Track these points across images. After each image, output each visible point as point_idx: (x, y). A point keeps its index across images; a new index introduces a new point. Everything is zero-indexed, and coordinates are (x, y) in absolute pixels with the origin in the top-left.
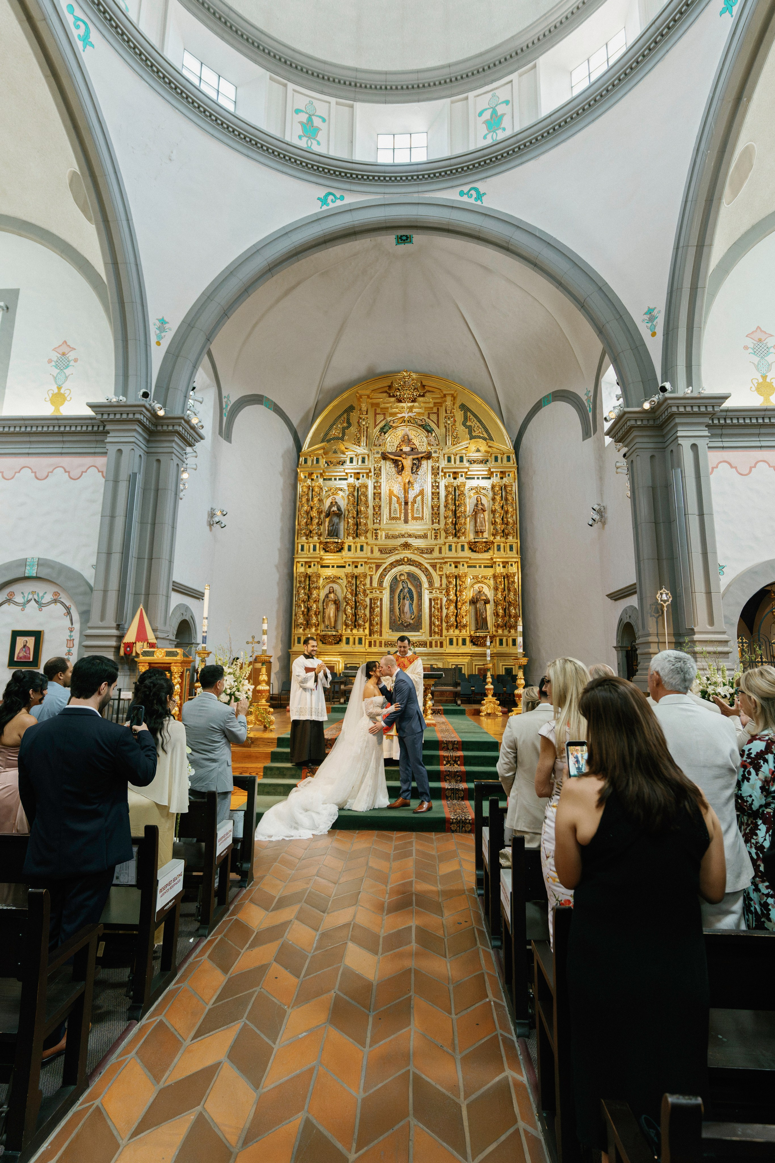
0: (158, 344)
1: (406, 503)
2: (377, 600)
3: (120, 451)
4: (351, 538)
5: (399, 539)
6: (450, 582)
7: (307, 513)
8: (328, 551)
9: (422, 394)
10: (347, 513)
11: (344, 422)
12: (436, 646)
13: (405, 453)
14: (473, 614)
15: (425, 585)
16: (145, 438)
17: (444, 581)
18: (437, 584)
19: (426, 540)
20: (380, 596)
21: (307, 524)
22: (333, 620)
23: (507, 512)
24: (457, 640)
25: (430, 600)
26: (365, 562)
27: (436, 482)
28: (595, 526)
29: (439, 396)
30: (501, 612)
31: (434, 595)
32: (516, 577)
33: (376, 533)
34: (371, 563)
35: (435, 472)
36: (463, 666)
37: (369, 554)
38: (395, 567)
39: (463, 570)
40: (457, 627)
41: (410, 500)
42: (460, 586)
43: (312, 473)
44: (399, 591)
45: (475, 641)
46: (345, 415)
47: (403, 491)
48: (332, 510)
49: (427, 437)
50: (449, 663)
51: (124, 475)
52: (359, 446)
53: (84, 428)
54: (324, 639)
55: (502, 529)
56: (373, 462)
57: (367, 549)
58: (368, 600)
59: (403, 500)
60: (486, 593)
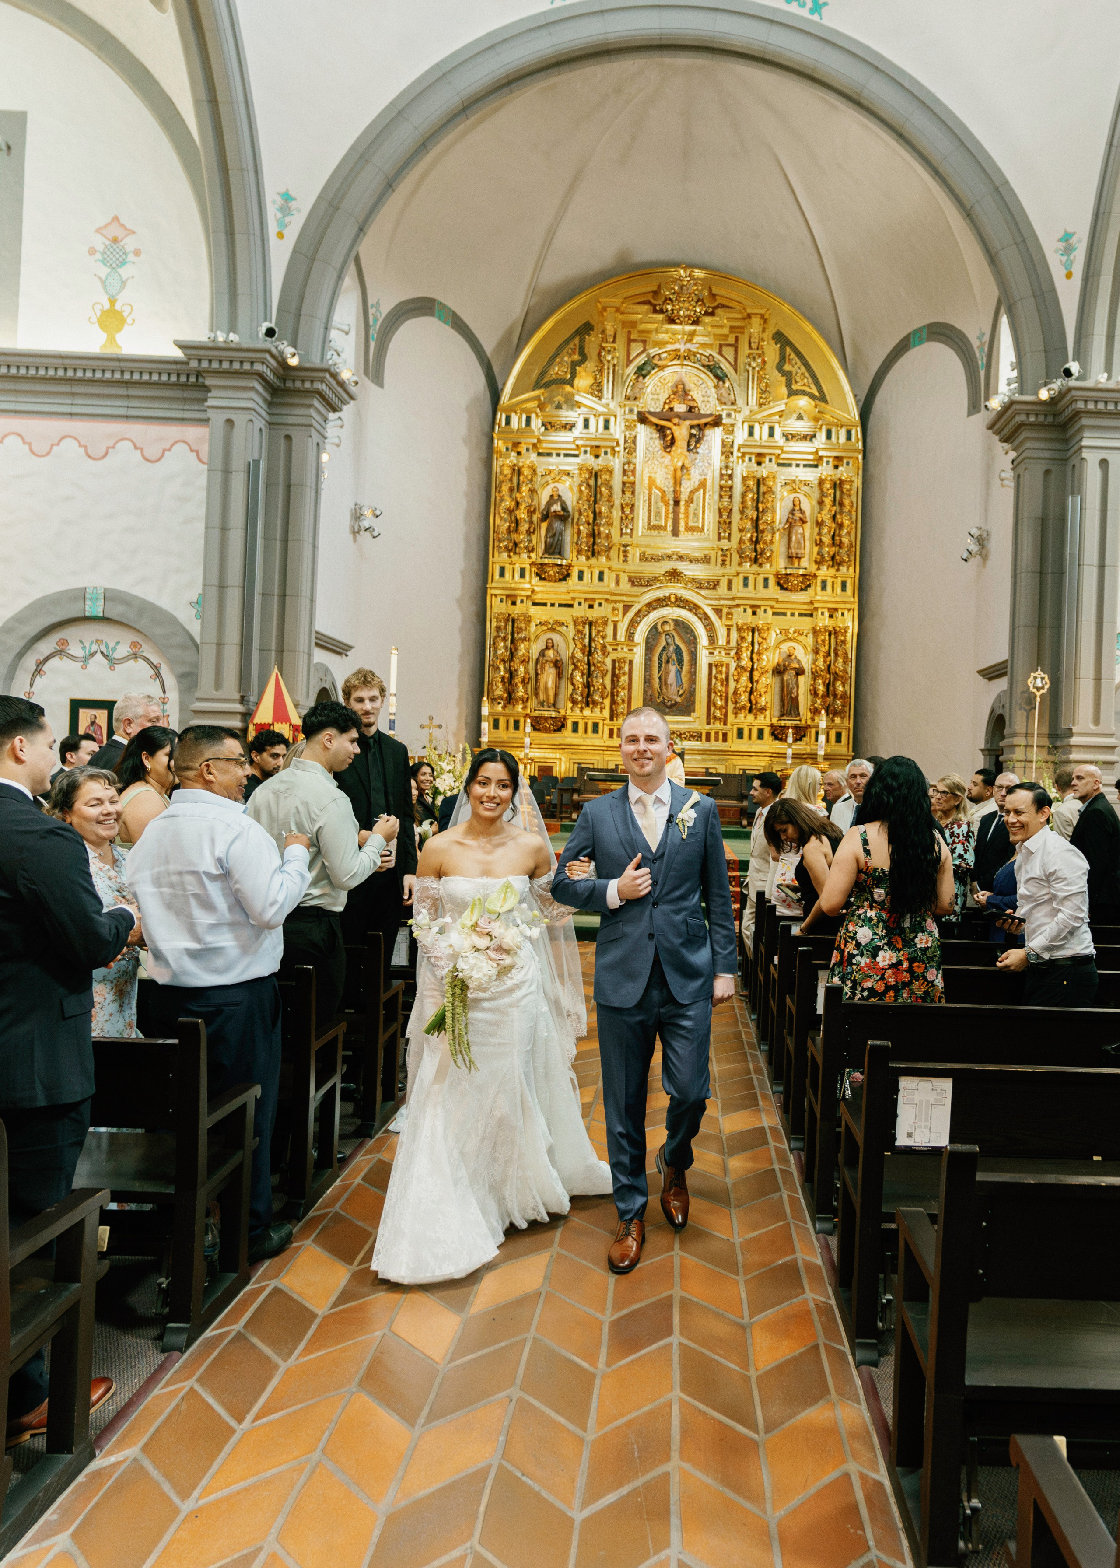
1: (677, 503)
2: (624, 662)
4: (583, 558)
5: (663, 563)
6: (743, 639)
7: (510, 512)
8: (544, 579)
9: (710, 310)
11: (574, 353)
12: (717, 739)
13: (678, 416)
14: (777, 689)
15: (703, 639)
16: (265, 400)
17: (734, 635)
18: (722, 641)
19: (707, 566)
20: (629, 656)
21: (509, 531)
22: (551, 693)
23: (841, 526)
24: (750, 730)
25: (710, 665)
26: (607, 600)
27: (727, 467)
28: (972, 560)
29: (740, 316)
30: (821, 688)
31: (716, 658)
32: (849, 635)
34: (616, 602)
35: (727, 451)
37: (613, 585)
38: (655, 609)
39: (764, 618)
40: (750, 711)
41: (684, 497)
42: (759, 644)
43: (519, 443)
44: (660, 649)
45: (778, 734)
46: (577, 340)
47: (672, 482)
48: (552, 509)
49: (716, 387)
50: (732, 765)
52: (600, 398)
53: (164, 378)
54: (537, 724)
55: (832, 553)
56: (623, 428)
57: (609, 577)
58: (608, 662)
59: (670, 496)
60: (799, 657)
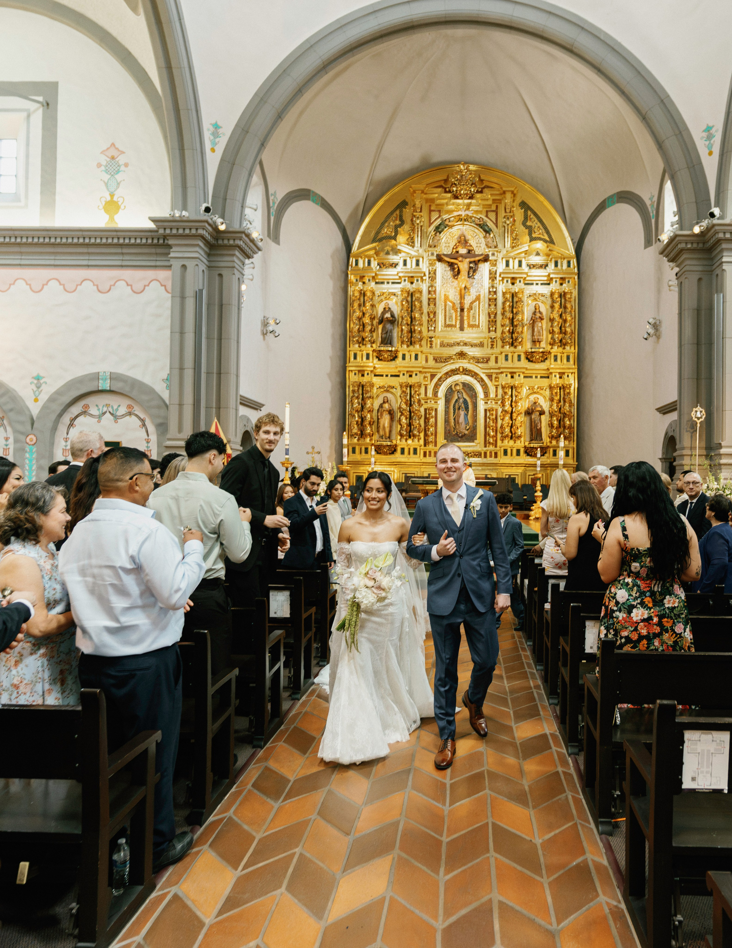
0: (213, 150)
1: (462, 310)
2: (432, 410)
3: (184, 266)
4: (405, 346)
5: (454, 347)
6: (505, 393)
7: (360, 319)
8: (381, 360)
9: (480, 190)
10: (400, 320)
11: (396, 220)
12: (491, 456)
13: (462, 256)
14: (528, 424)
15: (481, 394)
16: (206, 252)
17: (500, 391)
18: (492, 395)
19: (482, 348)
20: (435, 406)
21: (359, 331)
22: (387, 430)
23: (565, 321)
24: (512, 450)
25: (486, 410)
26: (420, 372)
27: (493, 287)
28: (650, 339)
29: (498, 193)
30: (556, 423)
31: (489, 406)
32: (572, 388)
33: (430, 341)
34: (426, 372)
35: (493, 277)
36: (516, 476)
37: (424, 362)
38: (450, 376)
39: (518, 380)
40: (511, 438)
41: (466, 306)
42: (516, 396)
43: (364, 276)
45: (529, 452)
46: (398, 212)
47: (459, 297)
48: (385, 316)
49: (485, 237)
50: (503, 473)
52: (413, 247)
53: (144, 241)
54: (379, 450)
55: (559, 338)
56: (428, 265)
57: (422, 358)
58: (422, 410)
59: (458, 306)
60: (541, 404)
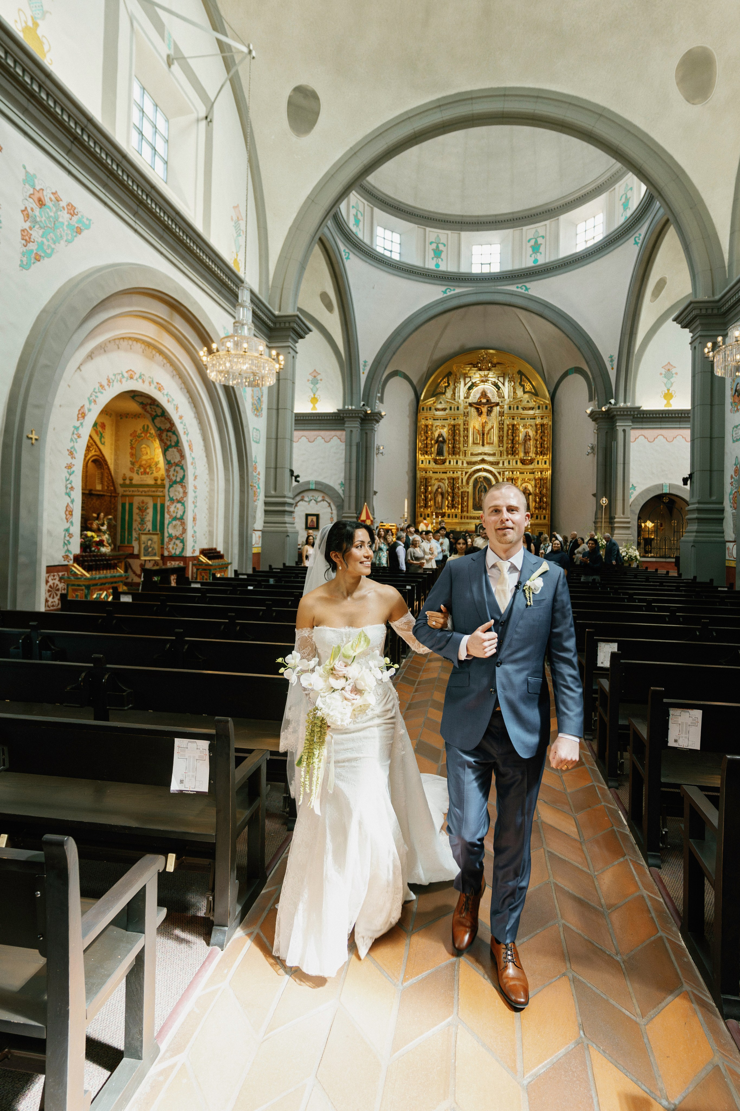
0: (363, 373)
1: (483, 434)
3: (351, 431)
5: (479, 456)
7: (425, 440)
9: (494, 365)
11: (446, 383)
13: (484, 403)
19: (495, 457)
20: (467, 490)
21: (424, 447)
22: (440, 504)
23: (544, 440)
26: (459, 470)
27: (502, 421)
30: (538, 500)
32: (549, 480)
33: (465, 453)
34: (462, 471)
35: (501, 415)
37: (461, 465)
39: (516, 475)
41: (486, 432)
43: (427, 416)
44: (478, 487)
46: (446, 378)
47: (482, 427)
48: (439, 439)
49: (497, 392)
51: (354, 443)
52: (455, 399)
55: (541, 451)
56: (464, 409)
57: (460, 463)
58: (460, 492)
59: (481, 432)
60: (529, 489)
